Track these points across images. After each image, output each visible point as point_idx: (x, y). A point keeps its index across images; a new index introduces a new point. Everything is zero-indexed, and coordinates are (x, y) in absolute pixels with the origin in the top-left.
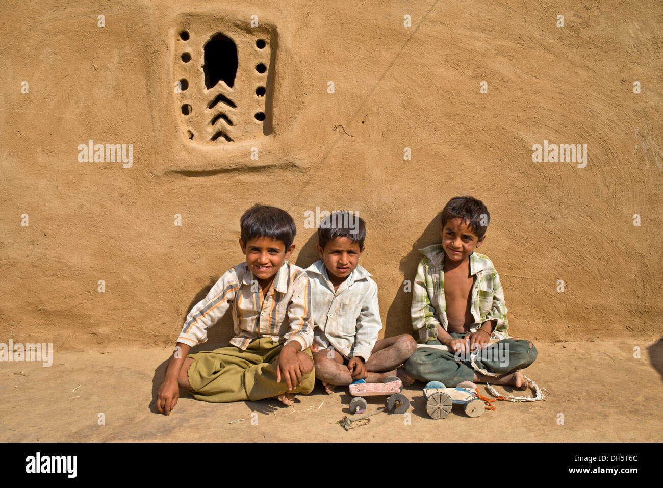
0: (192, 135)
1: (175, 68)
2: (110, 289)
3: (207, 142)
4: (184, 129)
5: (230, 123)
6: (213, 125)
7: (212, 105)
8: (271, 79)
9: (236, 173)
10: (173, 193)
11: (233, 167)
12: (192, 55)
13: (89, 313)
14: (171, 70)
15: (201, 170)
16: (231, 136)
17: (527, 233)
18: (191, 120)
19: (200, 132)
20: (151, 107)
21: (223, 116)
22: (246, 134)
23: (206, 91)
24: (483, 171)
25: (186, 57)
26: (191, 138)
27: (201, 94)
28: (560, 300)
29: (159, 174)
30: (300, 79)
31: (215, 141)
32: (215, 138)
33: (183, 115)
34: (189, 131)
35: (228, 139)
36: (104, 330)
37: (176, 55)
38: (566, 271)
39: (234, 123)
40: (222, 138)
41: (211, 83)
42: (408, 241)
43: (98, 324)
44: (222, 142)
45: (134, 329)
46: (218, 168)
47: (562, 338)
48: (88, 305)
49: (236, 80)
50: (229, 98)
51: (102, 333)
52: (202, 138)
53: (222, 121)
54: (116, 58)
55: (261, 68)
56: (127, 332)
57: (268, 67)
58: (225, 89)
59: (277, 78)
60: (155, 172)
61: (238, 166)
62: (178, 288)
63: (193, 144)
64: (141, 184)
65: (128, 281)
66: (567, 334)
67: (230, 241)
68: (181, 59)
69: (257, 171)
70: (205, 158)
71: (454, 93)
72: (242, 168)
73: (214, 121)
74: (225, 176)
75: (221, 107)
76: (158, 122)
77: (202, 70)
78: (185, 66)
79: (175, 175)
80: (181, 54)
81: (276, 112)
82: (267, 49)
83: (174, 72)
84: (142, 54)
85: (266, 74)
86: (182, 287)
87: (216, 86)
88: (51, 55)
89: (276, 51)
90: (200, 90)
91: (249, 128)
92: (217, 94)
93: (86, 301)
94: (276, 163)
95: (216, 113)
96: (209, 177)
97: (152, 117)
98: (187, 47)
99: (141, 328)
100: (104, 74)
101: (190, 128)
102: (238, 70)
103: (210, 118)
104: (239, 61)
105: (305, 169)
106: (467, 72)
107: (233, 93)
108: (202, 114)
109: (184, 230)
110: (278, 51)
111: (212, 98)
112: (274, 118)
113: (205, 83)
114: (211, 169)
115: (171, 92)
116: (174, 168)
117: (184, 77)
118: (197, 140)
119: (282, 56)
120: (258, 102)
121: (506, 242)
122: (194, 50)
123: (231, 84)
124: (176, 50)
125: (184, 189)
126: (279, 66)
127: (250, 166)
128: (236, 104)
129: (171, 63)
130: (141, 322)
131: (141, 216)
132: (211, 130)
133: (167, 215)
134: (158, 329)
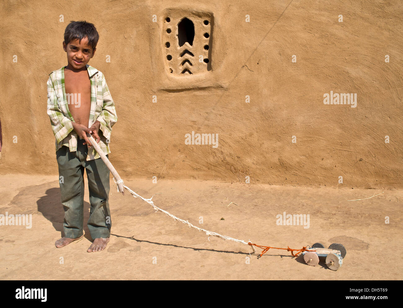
0: (172, 71)
1: (163, 37)
2: (132, 149)
3: (179, 74)
4: (167, 68)
5: (191, 64)
6: (183, 65)
7: (182, 55)
8: (211, 41)
9: (193, 91)
10: (162, 101)
11: (191, 87)
12: (172, 30)
13: (122, 160)
14: (161, 38)
15: (175, 89)
16: (191, 71)
17: (351, 125)
18: (172, 63)
19: (176, 69)
20: (151, 57)
21: (187, 60)
22: (199, 70)
23: (179, 48)
24: (325, 90)
25: (169, 31)
26: (172, 72)
27: (176, 49)
28: (371, 165)
29: (155, 91)
30: (225, 41)
31: (184, 74)
32: (183, 72)
33: (168, 61)
34: (170, 69)
35: (190, 73)
36: (129, 169)
37: (163, 30)
38: (374, 148)
39: (193, 65)
40: (187, 72)
41: (181, 44)
42: (282, 128)
43: (126, 166)
44: (187, 74)
45: (143, 169)
46: (184, 88)
47: (372, 187)
48: (122, 156)
49: (194, 42)
50: (190, 51)
51: (128, 170)
52: (177, 72)
53: (187, 63)
54: (135, 33)
55: (206, 35)
56: (140, 171)
57: (209, 34)
58: (188, 47)
59: (213, 41)
60: (153, 90)
61: (194, 87)
62: (164, 149)
63: (172, 76)
64: (147, 96)
65: (140, 145)
66: (376, 184)
67: (190, 126)
68: (166, 32)
69: (203, 90)
70: (177, 83)
71: (308, 46)
72: (196, 88)
73: (183, 63)
74: (187, 92)
75: (186, 56)
76: (155, 64)
77: (177, 37)
78: (168, 35)
79: (163, 91)
80: (166, 29)
81: (213, 59)
82: (209, 26)
83: (162, 39)
84: (147, 30)
85: (209, 38)
86: (167, 149)
87: (183, 46)
88: (105, 32)
89: (213, 27)
90: (176, 48)
91: (200, 67)
92: (184, 49)
93: (121, 154)
94: (212, 85)
95: (184, 59)
96: (180, 93)
97: (152, 62)
98: (169, 25)
99: (147, 169)
100: (129, 40)
101: (171, 67)
102: (195, 36)
103: (181, 62)
104: (195, 32)
105: (227, 88)
106: (316, 35)
107: (193, 49)
108: (177, 60)
109: (167, 120)
110: (214, 27)
111: (182, 52)
112: (212, 61)
113: (179, 44)
114: (180, 88)
115: (160, 49)
116: (162, 88)
117: (168, 41)
118: (174, 74)
119: (216, 29)
120: (205, 53)
121: (338, 131)
122: (172, 27)
123: (191, 44)
124: (163, 27)
125: (167, 98)
126: (215, 35)
127: (200, 87)
128: (194, 55)
129: (160, 34)
130: (147, 166)
131: (147, 112)
132: (181, 68)
133: (159, 112)
134: (155, 170)
